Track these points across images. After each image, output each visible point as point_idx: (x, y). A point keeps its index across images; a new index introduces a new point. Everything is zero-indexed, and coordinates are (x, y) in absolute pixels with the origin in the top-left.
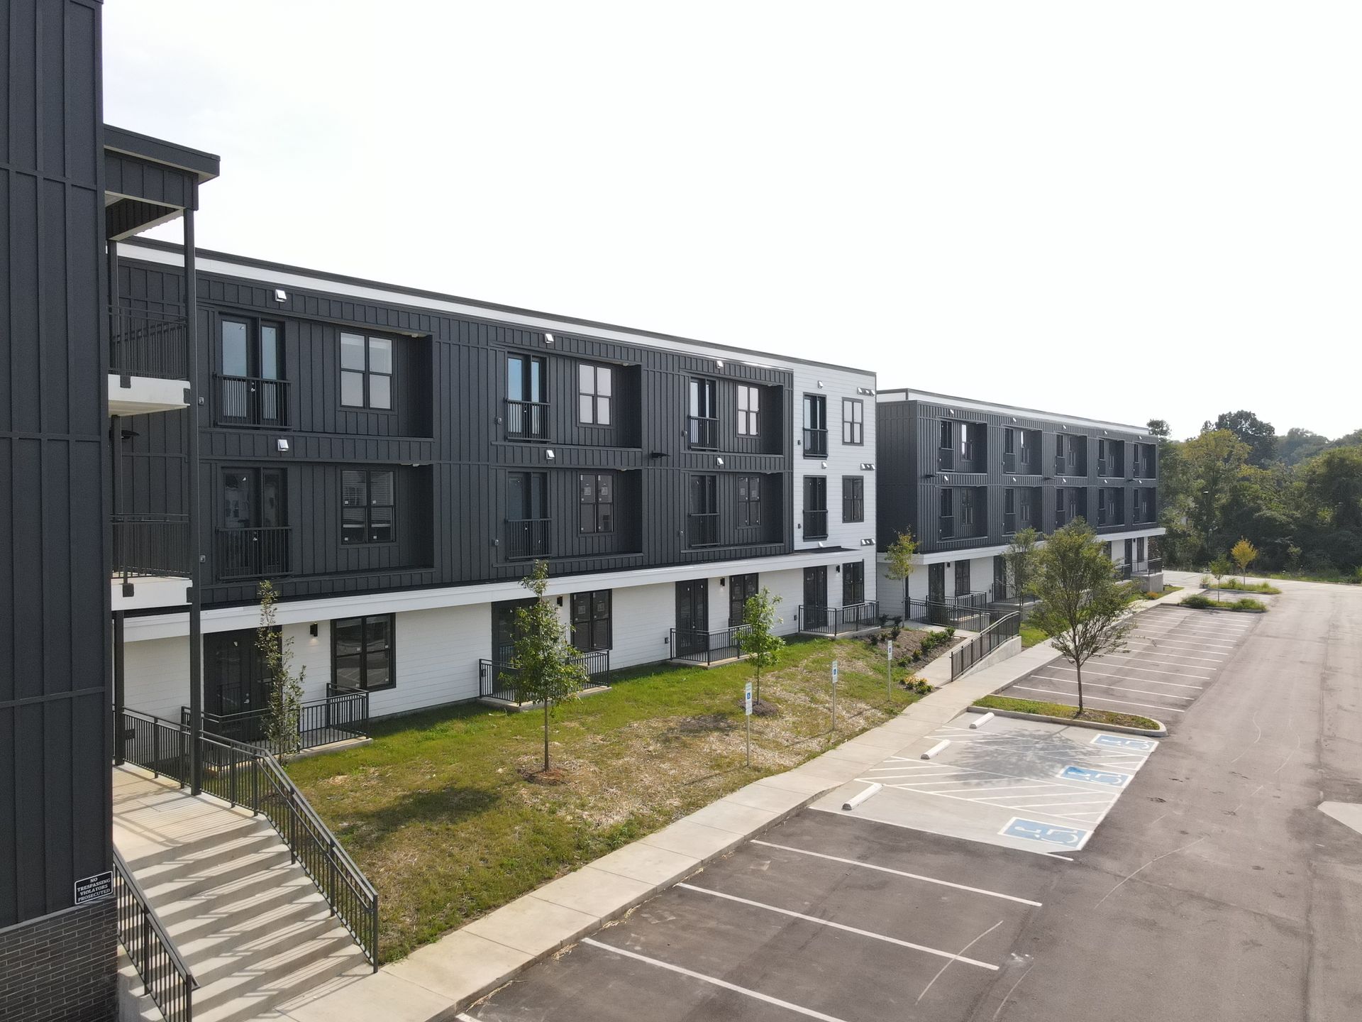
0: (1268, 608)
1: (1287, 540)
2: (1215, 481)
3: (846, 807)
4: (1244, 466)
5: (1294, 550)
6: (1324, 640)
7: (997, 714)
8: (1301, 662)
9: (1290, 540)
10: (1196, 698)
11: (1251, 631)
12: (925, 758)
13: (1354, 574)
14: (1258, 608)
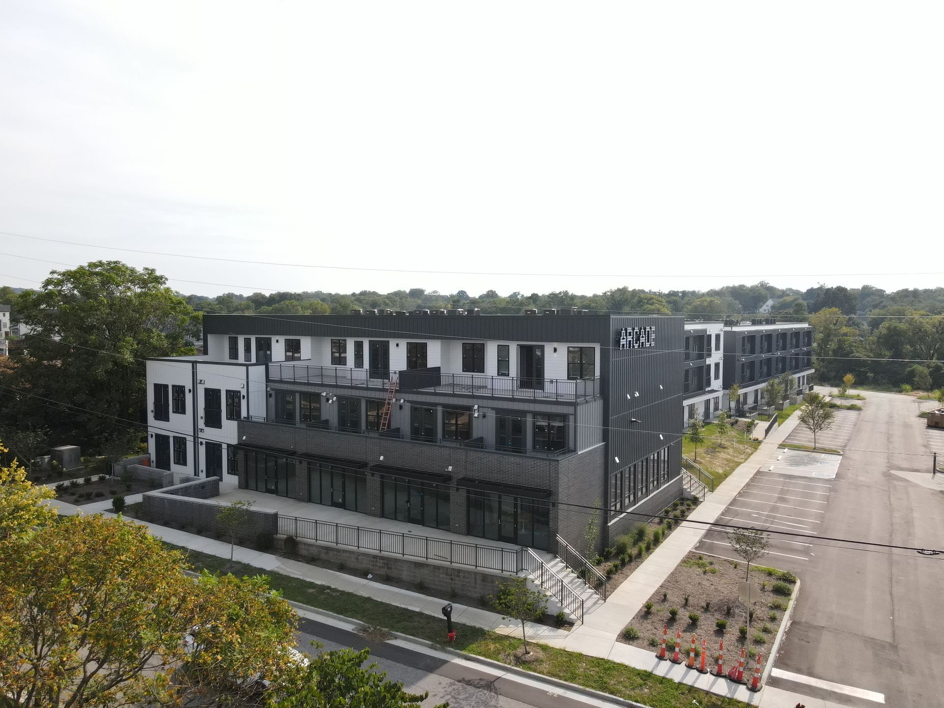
0: (862, 408)
1: (866, 369)
2: (828, 335)
3: (770, 470)
4: (844, 328)
5: (870, 375)
6: (887, 423)
7: (789, 449)
8: (880, 432)
9: (868, 369)
10: (847, 445)
11: (858, 419)
12: (778, 460)
13: (899, 387)
14: (859, 408)
